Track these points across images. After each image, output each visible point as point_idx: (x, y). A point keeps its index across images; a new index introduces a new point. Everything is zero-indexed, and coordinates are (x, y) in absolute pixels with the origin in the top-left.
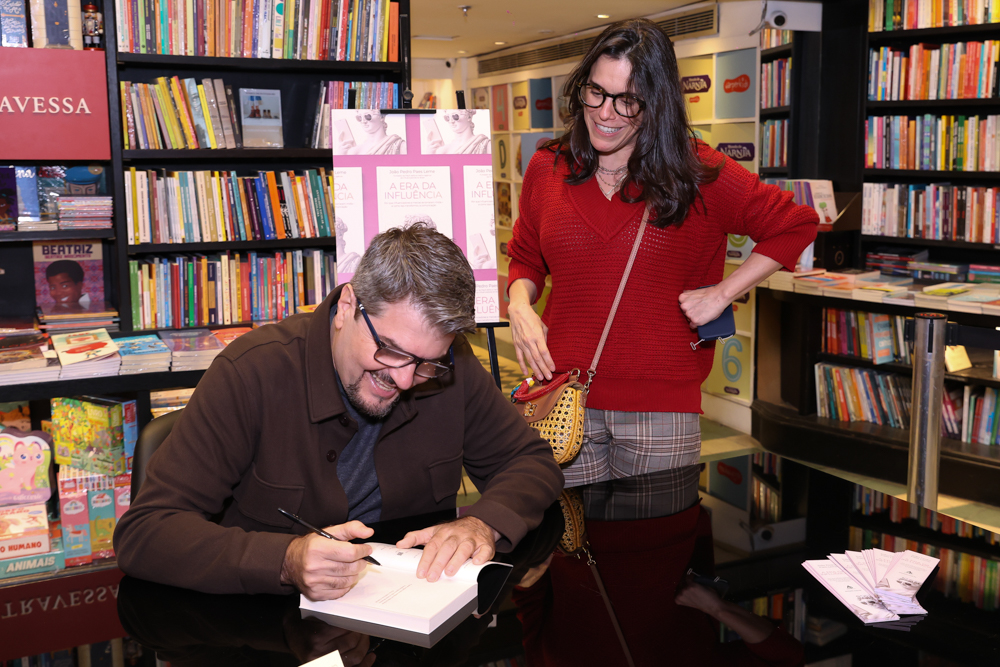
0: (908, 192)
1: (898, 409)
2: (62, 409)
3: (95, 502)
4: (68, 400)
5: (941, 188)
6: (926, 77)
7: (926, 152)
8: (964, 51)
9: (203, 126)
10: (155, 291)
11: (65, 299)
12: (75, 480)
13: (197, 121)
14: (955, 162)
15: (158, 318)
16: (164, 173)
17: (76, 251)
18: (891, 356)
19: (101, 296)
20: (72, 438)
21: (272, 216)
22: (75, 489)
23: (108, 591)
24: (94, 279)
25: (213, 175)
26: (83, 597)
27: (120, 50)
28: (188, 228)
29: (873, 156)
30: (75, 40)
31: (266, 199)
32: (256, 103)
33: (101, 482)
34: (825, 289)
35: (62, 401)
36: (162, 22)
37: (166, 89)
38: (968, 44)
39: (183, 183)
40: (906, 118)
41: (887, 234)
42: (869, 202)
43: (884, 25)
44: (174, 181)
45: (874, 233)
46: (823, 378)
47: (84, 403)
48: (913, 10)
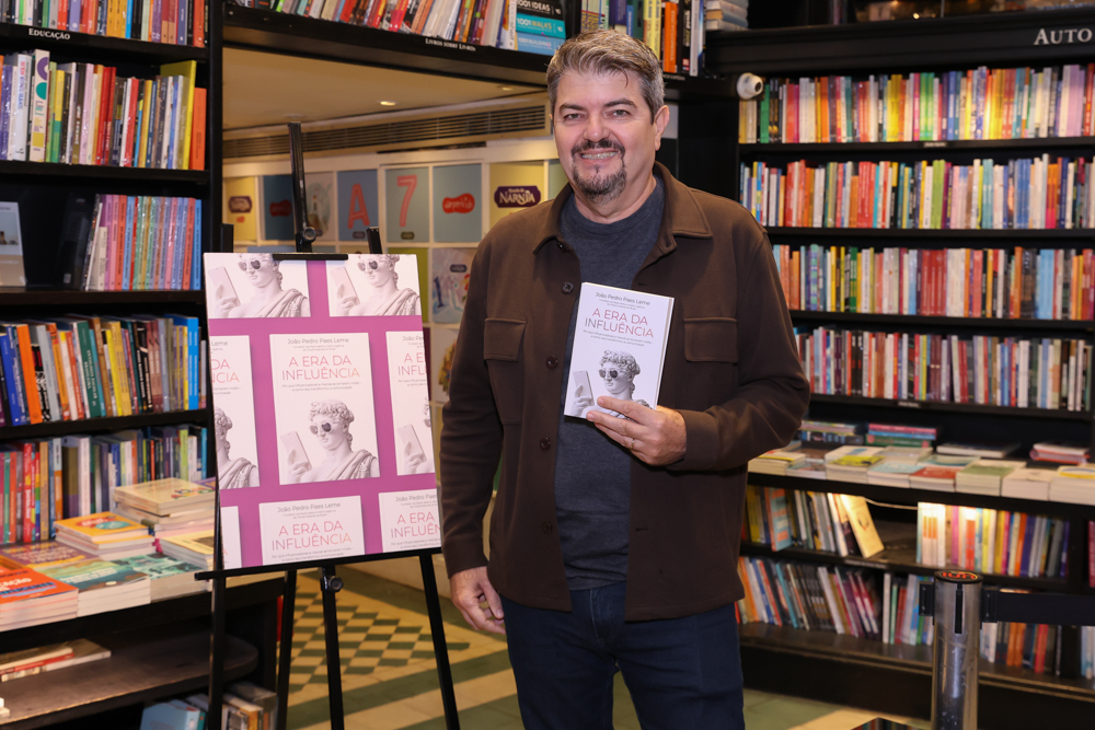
1: (802, 604)
5: (832, 333)
6: (809, 200)
7: (814, 289)
8: (856, 172)
14: (847, 301)
18: (790, 540)
21: (24, 391)
31: (16, 365)
38: (861, 164)
40: (787, 247)
43: (758, 136)
48: (792, 120)
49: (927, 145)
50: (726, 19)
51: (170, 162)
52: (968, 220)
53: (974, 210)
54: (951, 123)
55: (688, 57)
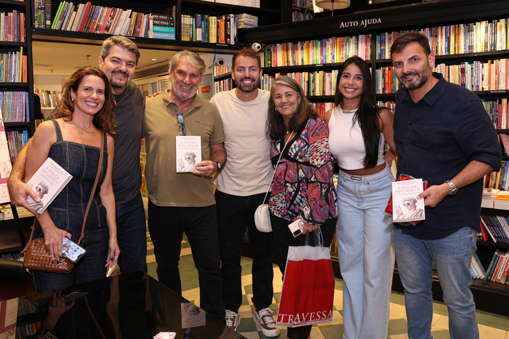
8: (295, 76)
38: (296, 73)
43: (265, 65)
49: (317, 65)
50: (245, 24)
51: (15, 80)
52: (331, 92)
53: (333, 88)
54: (324, 57)
55: (230, 38)
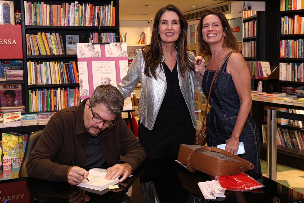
0: (295, 66)
1: (290, 141)
2: (5, 137)
3: (14, 166)
4: (7, 134)
6: (300, 26)
7: (300, 52)
9: (52, 48)
10: (37, 100)
11: (10, 102)
12: (8, 159)
13: (50, 46)
15: (38, 108)
16: (40, 63)
17: (13, 87)
18: (288, 122)
19: (21, 101)
20: (8, 146)
21: (74, 76)
22: (7, 162)
23: (20, 196)
24: (19, 96)
25: (55, 63)
26: (12, 198)
27: (26, 24)
28: (47, 80)
29: (282, 54)
30: (12, 22)
31: (72, 70)
32: (71, 39)
33: (16, 160)
34: (264, 99)
35: (5, 134)
36: (39, 15)
37: (40, 36)
39: (46, 65)
40: (293, 40)
41: (288, 80)
42: (282, 69)
43: (286, 9)
44: (43, 65)
45: (284, 80)
46: (264, 130)
47: (11, 135)
48: (295, 3)
51: (107, 25)
